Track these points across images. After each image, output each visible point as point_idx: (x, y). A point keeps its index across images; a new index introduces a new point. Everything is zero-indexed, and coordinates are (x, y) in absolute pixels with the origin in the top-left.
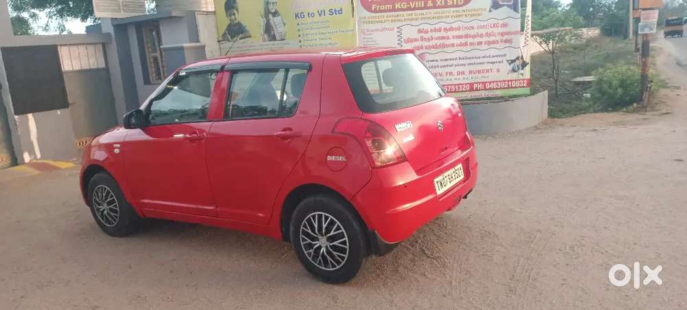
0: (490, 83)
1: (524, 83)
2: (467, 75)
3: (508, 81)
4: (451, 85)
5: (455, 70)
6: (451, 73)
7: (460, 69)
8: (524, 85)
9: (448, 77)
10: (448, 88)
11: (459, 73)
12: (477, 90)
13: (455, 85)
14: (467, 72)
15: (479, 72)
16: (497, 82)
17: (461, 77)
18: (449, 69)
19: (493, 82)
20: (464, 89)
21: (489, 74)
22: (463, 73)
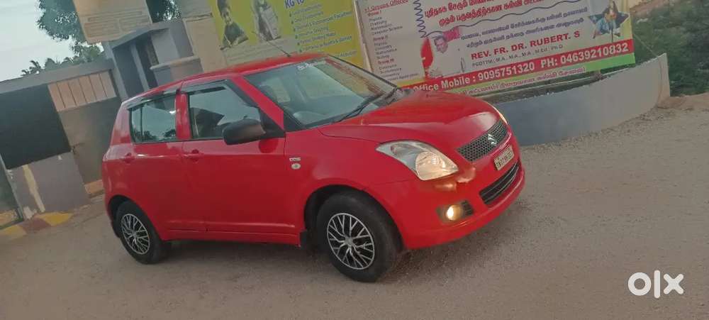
0: (566, 54)
1: (622, 48)
2: (529, 49)
3: (596, 48)
4: (505, 67)
5: (507, 44)
6: (502, 50)
7: (517, 41)
8: (625, 50)
9: (499, 55)
10: (501, 72)
11: (514, 48)
12: (546, 67)
13: (511, 65)
14: (527, 44)
15: (546, 41)
16: (577, 52)
17: (519, 52)
18: (498, 45)
19: (572, 53)
20: (526, 70)
21: (564, 42)
22: (521, 46)
